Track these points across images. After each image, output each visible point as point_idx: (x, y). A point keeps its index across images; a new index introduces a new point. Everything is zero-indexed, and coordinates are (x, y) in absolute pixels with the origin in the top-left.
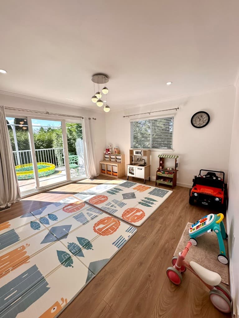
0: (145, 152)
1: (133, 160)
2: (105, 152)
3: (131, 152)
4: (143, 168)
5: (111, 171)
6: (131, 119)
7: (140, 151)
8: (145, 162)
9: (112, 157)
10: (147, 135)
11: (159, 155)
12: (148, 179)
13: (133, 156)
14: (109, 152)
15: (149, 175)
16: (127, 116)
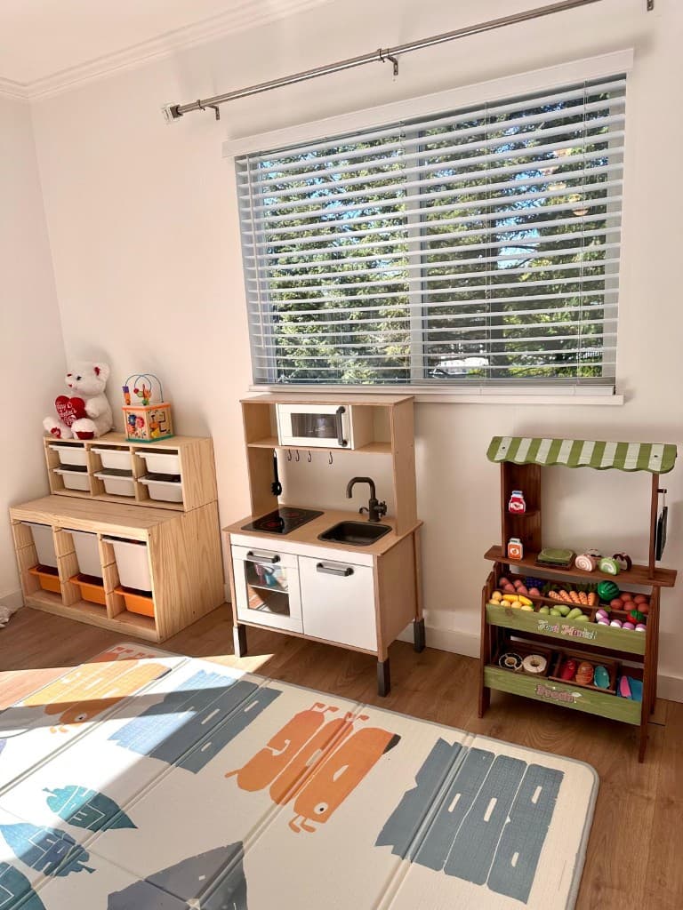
0: (370, 417)
1: (281, 479)
2: (50, 423)
3: (259, 419)
4: (363, 560)
5: (99, 581)
6: (237, 135)
7: (332, 410)
8: (373, 502)
9: (111, 459)
10: (374, 289)
11: (496, 441)
12: (408, 635)
13: (279, 454)
14: (81, 425)
15: (418, 604)
16: (200, 105)
